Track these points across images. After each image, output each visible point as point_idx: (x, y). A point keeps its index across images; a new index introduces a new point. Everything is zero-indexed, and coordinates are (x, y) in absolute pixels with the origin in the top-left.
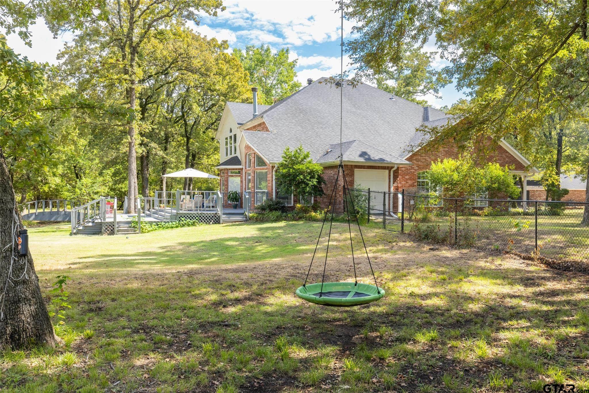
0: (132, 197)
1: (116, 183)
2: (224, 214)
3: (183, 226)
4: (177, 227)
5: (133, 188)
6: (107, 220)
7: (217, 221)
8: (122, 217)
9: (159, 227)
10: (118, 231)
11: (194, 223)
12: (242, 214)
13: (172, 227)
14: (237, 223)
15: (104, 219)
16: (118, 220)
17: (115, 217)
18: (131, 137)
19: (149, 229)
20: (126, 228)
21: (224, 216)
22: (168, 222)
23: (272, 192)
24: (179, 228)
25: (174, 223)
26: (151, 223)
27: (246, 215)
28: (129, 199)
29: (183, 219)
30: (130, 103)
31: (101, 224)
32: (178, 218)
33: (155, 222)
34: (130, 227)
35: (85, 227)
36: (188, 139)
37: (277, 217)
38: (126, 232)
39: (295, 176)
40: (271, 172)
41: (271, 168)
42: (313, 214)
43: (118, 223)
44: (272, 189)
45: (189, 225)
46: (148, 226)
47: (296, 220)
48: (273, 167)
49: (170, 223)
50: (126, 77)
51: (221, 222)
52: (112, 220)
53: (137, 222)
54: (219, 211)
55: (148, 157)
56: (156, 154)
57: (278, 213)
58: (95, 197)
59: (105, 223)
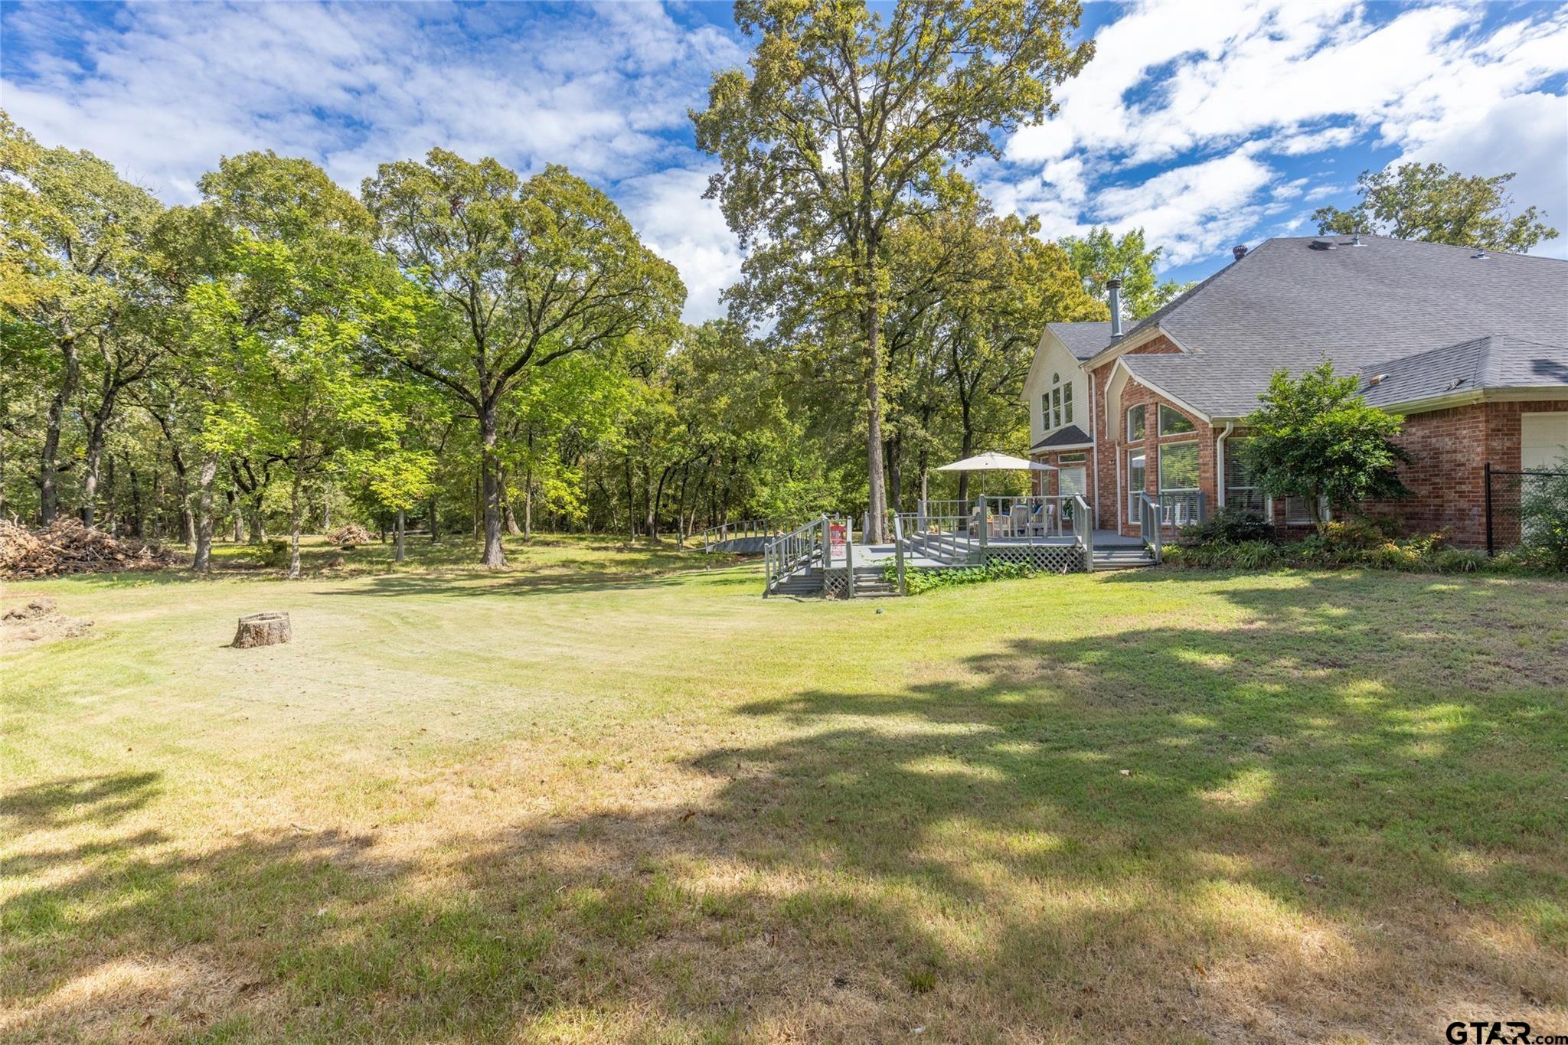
0: (878, 513)
1: (847, 490)
2: (1097, 548)
3: (996, 577)
4: (984, 580)
5: (878, 495)
6: (834, 565)
7: (1077, 564)
8: (864, 557)
9: (943, 580)
10: (858, 589)
11: (1021, 569)
12: (1142, 547)
13: (972, 581)
14: (1133, 571)
15: (828, 563)
16: (855, 565)
17: (849, 560)
18: (873, 400)
19: (923, 586)
20: (872, 584)
21: (1095, 554)
22: (963, 569)
23: (1216, 493)
24: (989, 583)
25: (976, 571)
26: (925, 571)
27: (1151, 550)
28: (872, 518)
29: (995, 561)
30: (868, 338)
31: (821, 571)
32: (983, 557)
33: (933, 568)
34: (881, 580)
35: (792, 578)
36: (966, 406)
37: (1262, 558)
38: (873, 592)
39: (1321, 445)
40: (1210, 442)
41: (1209, 433)
42: (1392, 547)
43: (858, 570)
44: (1216, 485)
45: (1009, 576)
46: (919, 577)
47: (1331, 568)
48: (1216, 431)
49: (968, 571)
50: (861, 289)
51: (1090, 567)
52: (844, 565)
53: (895, 570)
54: (1083, 541)
55: (898, 442)
56: (913, 436)
57: (1263, 548)
58: (812, 515)
59: (829, 572)
